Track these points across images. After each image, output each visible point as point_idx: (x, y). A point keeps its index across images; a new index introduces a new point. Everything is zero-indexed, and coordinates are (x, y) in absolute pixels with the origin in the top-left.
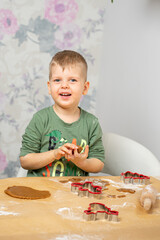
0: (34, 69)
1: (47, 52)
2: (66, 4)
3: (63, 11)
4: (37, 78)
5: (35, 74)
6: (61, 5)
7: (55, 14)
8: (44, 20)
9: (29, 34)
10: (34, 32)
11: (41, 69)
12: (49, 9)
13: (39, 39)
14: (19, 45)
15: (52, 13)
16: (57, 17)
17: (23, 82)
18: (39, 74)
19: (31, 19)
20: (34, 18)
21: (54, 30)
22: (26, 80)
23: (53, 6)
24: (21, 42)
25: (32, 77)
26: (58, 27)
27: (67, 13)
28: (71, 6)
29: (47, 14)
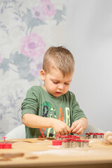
0: (16, 92)
1: (25, 78)
2: (36, 42)
3: (34, 48)
4: (19, 98)
5: (17, 95)
6: (33, 43)
7: (29, 50)
8: (21, 55)
9: (10, 65)
10: (14, 64)
11: (21, 92)
12: (24, 46)
13: (18, 69)
14: (4, 74)
15: (27, 49)
16: (30, 52)
17: (9, 102)
18: (20, 96)
19: (11, 54)
20: (14, 53)
21: (30, 62)
22: (11, 101)
23: (27, 44)
24: (5, 71)
25: (15, 98)
26: (32, 60)
27: (38, 49)
28: (40, 44)
29: (23, 50)
